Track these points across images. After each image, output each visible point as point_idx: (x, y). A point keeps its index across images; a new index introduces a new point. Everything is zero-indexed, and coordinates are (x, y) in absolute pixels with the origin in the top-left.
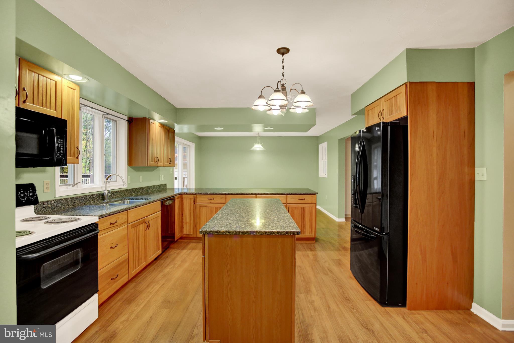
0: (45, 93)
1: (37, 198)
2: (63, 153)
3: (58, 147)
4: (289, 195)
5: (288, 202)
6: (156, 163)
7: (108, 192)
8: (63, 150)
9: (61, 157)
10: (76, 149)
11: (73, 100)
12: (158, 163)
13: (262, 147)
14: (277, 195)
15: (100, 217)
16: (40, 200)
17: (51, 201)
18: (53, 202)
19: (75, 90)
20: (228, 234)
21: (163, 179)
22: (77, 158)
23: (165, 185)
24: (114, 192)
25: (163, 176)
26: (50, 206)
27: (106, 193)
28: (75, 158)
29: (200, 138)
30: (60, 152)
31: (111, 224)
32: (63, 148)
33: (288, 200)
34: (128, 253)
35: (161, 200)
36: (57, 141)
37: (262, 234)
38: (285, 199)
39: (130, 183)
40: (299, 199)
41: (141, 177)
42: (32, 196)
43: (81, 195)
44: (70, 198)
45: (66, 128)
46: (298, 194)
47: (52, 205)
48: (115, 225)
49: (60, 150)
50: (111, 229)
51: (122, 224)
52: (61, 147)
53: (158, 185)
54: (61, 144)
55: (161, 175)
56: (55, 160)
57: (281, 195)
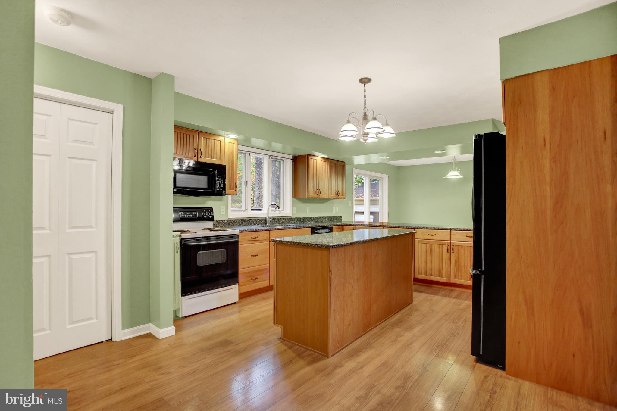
0: (213, 150)
1: (213, 217)
2: (223, 187)
3: (218, 183)
4: (453, 230)
5: (452, 239)
6: (317, 195)
7: (270, 218)
8: (223, 185)
9: (221, 189)
10: (234, 184)
11: (233, 151)
12: (320, 195)
13: (459, 175)
14: (438, 229)
15: (241, 232)
16: (215, 219)
17: (225, 221)
18: (226, 221)
19: (234, 143)
20: (285, 243)
21: (337, 211)
22: (236, 190)
23: (341, 217)
24: (277, 219)
25: (337, 208)
26: (224, 223)
27: (268, 219)
28: (234, 190)
29: (399, 168)
30: (221, 186)
31: (252, 238)
32: (223, 184)
33: (452, 236)
34: (269, 264)
35: (311, 228)
36: (217, 179)
37: (305, 245)
38: (449, 236)
39: (295, 212)
40: (467, 236)
41: (308, 208)
42: (211, 215)
43: (248, 219)
44: (239, 220)
45: (226, 171)
46: (465, 230)
47: (226, 223)
48: (256, 239)
49: (221, 185)
50: (252, 242)
51: (262, 241)
52: (221, 183)
53: (330, 217)
54: (222, 181)
55: (334, 208)
56: (216, 192)
57: (444, 230)
